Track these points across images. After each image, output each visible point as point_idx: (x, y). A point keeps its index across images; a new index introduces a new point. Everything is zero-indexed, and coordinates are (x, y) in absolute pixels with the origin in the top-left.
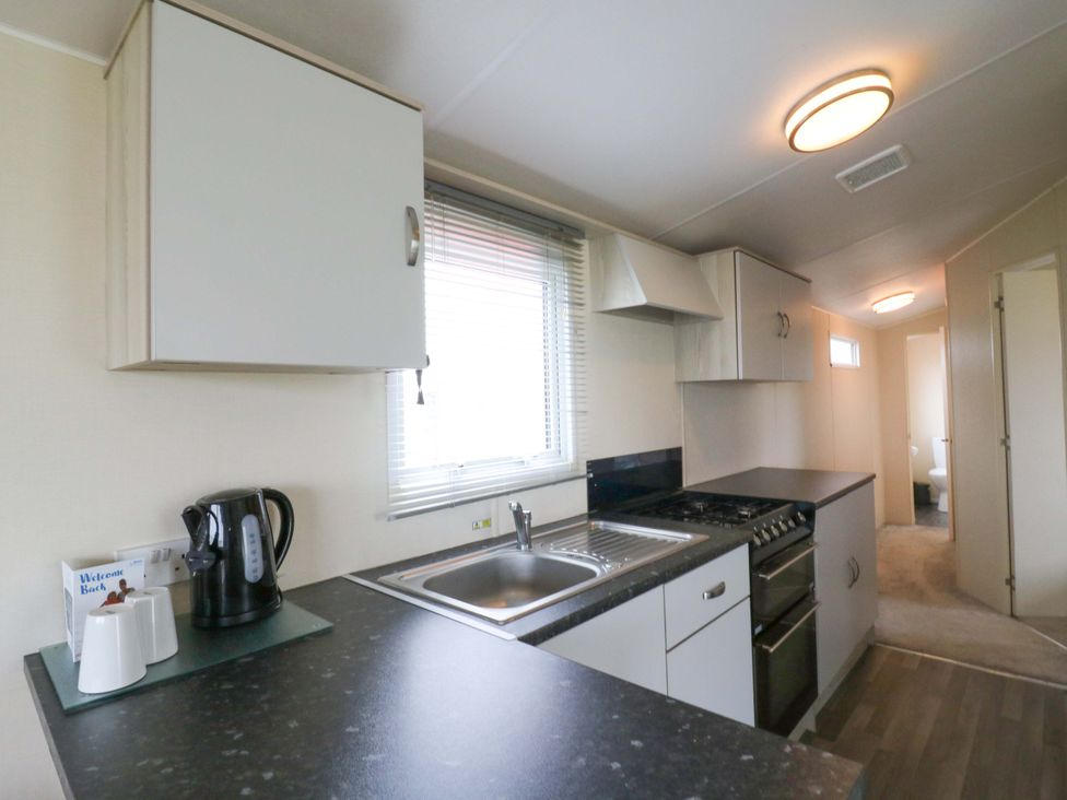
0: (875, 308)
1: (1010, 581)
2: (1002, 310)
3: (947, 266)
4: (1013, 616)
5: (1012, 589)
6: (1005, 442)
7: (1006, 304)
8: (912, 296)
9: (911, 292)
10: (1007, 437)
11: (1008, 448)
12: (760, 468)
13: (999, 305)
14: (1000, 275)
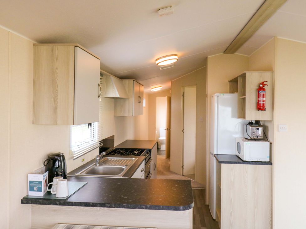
0: (152, 90)
1: (182, 167)
2: (184, 97)
3: (172, 82)
4: (183, 175)
5: (183, 168)
6: (183, 131)
7: (185, 96)
8: (161, 88)
9: (161, 87)
10: (183, 130)
11: (183, 132)
12: (127, 140)
13: (183, 95)
14: (184, 88)
